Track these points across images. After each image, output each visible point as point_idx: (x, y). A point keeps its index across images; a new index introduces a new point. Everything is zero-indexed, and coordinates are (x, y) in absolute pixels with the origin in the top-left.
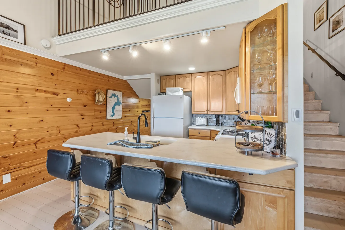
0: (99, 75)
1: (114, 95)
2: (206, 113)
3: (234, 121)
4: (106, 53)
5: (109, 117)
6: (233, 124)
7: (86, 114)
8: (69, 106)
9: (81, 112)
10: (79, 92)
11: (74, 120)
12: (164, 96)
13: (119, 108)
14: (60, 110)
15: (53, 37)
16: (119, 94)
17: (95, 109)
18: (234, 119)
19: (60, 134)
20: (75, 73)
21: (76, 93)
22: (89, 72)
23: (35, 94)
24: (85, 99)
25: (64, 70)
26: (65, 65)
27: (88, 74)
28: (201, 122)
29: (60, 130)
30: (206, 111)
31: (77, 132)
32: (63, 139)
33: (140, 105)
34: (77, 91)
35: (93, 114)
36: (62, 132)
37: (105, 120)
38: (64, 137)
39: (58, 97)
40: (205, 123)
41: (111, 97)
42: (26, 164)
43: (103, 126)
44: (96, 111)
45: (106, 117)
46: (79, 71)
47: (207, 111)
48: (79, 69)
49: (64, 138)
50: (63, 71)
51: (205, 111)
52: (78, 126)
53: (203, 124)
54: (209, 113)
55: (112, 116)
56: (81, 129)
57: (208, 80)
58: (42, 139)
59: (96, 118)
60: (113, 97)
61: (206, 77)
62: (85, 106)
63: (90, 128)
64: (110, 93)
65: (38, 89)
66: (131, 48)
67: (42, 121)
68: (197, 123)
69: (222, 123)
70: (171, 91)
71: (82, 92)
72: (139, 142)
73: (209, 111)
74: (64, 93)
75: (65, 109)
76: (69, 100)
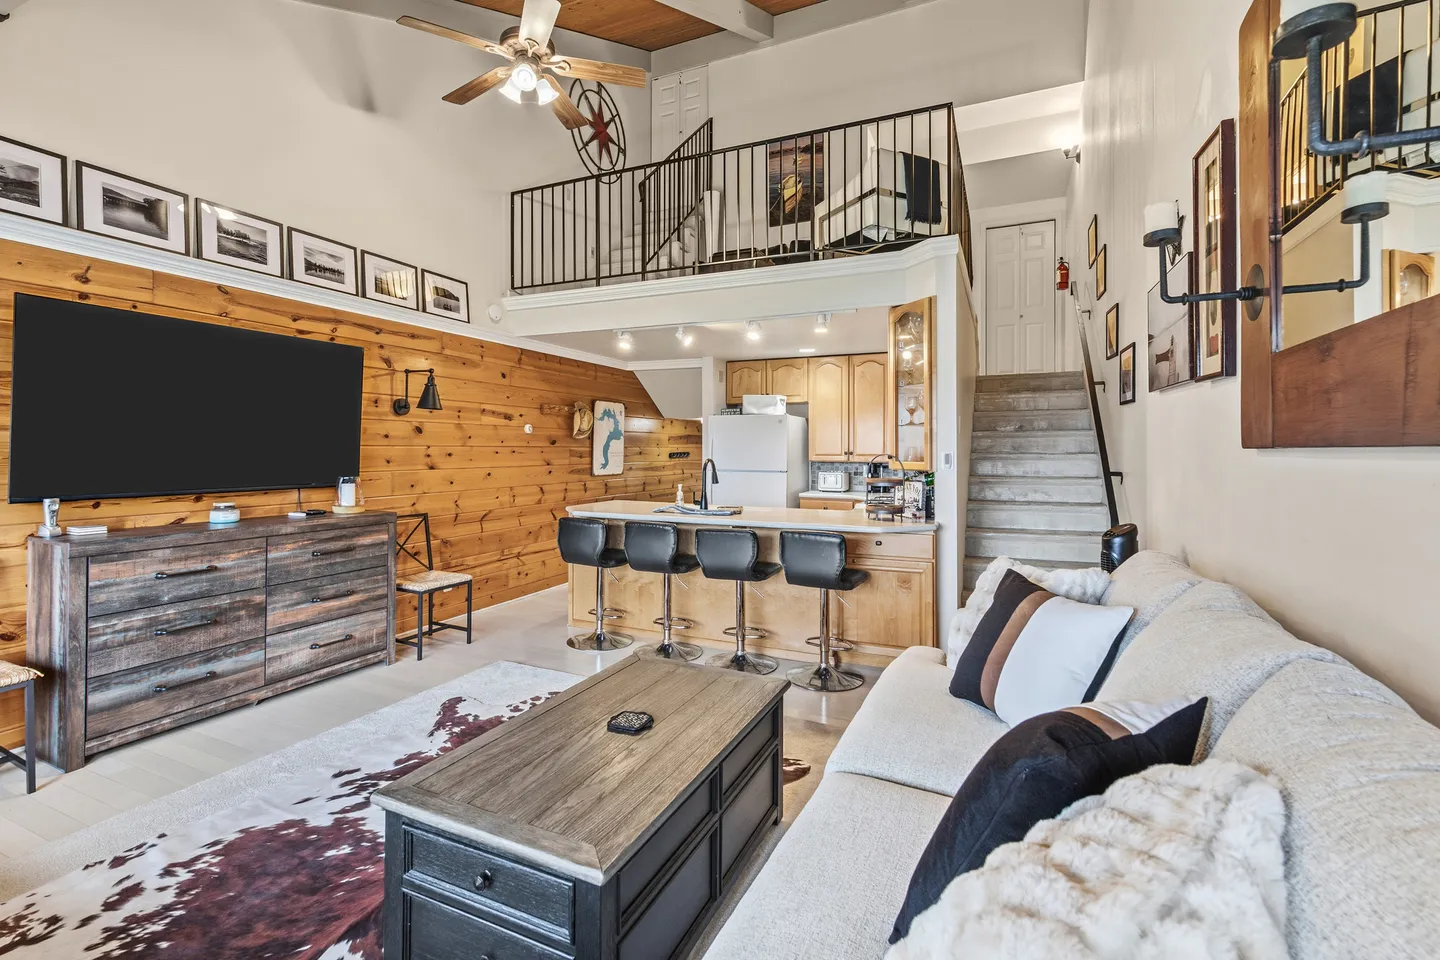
0: (579, 366)
1: (607, 413)
2: (844, 458)
4: (627, 337)
5: (597, 471)
7: (555, 462)
8: (528, 443)
9: (547, 456)
10: (546, 411)
11: (535, 476)
12: (737, 416)
13: (618, 446)
14: (514, 452)
15: (504, 295)
16: (618, 408)
17: (571, 451)
19: (514, 504)
20: (536, 367)
21: (537, 412)
22: (561, 360)
23: (480, 420)
24: (553, 425)
25: (520, 364)
26: (523, 351)
27: (558, 366)
28: (831, 481)
29: (514, 496)
30: (843, 454)
31: (539, 502)
32: (518, 517)
33: (665, 437)
35: (567, 462)
36: (517, 499)
37: (588, 477)
38: (522, 513)
39: (512, 423)
40: (842, 485)
41: (602, 419)
42: (470, 561)
43: (586, 490)
44: (572, 454)
45: (592, 469)
46: (543, 363)
47: (846, 453)
48: (543, 356)
49: (522, 515)
50: (518, 366)
51: (841, 455)
52: (541, 489)
53: (835, 486)
54: (851, 460)
55: (604, 466)
56: (546, 496)
57: (851, 375)
58: (490, 511)
59: (572, 472)
60: (606, 417)
61: (845, 368)
62: (553, 443)
63: (562, 495)
64: (601, 406)
65: (484, 410)
66: (681, 330)
67: (489, 474)
68: (821, 485)
70: (755, 404)
71: (549, 411)
72: (706, 508)
73: (851, 453)
74: (521, 415)
75: (522, 450)
76: (528, 429)
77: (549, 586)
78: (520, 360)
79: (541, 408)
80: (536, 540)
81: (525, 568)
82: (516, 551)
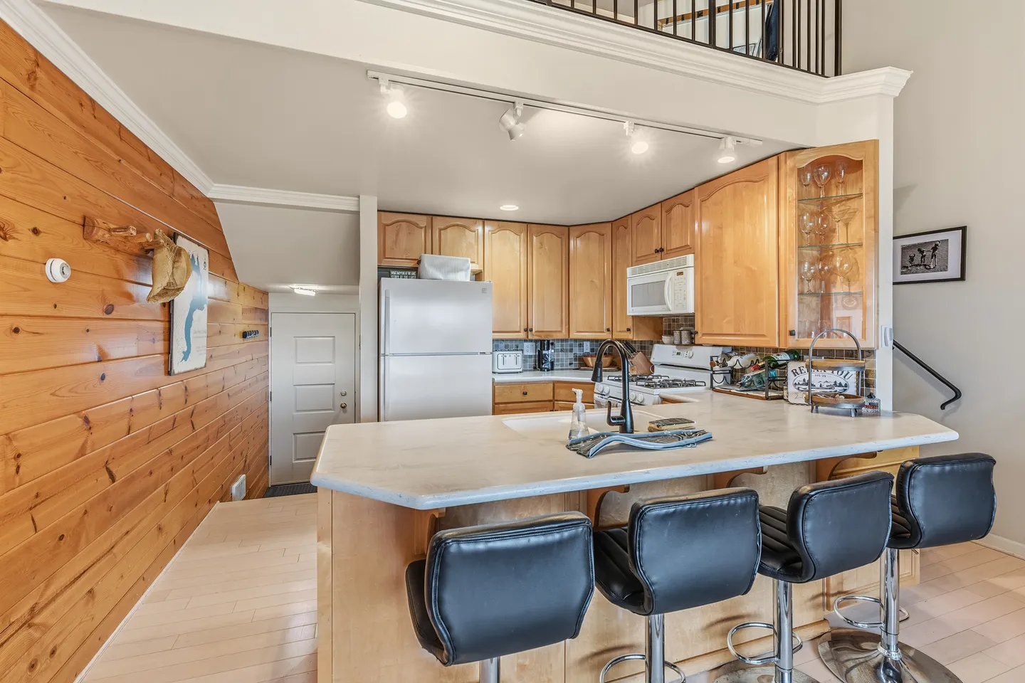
0: (149, 160)
1: (191, 262)
2: (522, 335)
3: (571, 356)
5: (178, 366)
6: (570, 364)
7: (113, 353)
8: (55, 306)
10: (100, 234)
11: (70, 391)
12: (413, 281)
13: (201, 317)
14: (16, 330)
16: (202, 256)
17: (139, 327)
18: (571, 350)
19: (17, 479)
20: (72, 119)
21: (79, 229)
24: (106, 269)
25: (32, 88)
26: (38, 58)
27: (115, 140)
28: (510, 362)
29: (19, 456)
30: (522, 330)
31: (82, 452)
32: (31, 509)
34: (80, 221)
35: (134, 351)
36: (26, 463)
37: (163, 378)
38: (37, 496)
39: (11, 247)
40: (519, 367)
43: (160, 406)
45: (171, 361)
46: (85, 115)
47: (525, 330)
48: (88, 102)
49: (39, 500)
50: (26, 90)
51: (519, 332)
52: (86, 420)
54: (530, 337)
55: (185, 356)
56: (96, 435)
61: (524, 238)
62: (109, 309)
63: (124, 425)
69: (552, 363)
70: (439, 267)
71: (107, 236)
73: (530, 330)
74: (35, 231)
75: (37, 325)
76: (56, 269)
77: (101, 640)
78: (32, 76)
79: (86, 224)
80: (75, 550)
81: (49, 638)
82: (22, 611)
